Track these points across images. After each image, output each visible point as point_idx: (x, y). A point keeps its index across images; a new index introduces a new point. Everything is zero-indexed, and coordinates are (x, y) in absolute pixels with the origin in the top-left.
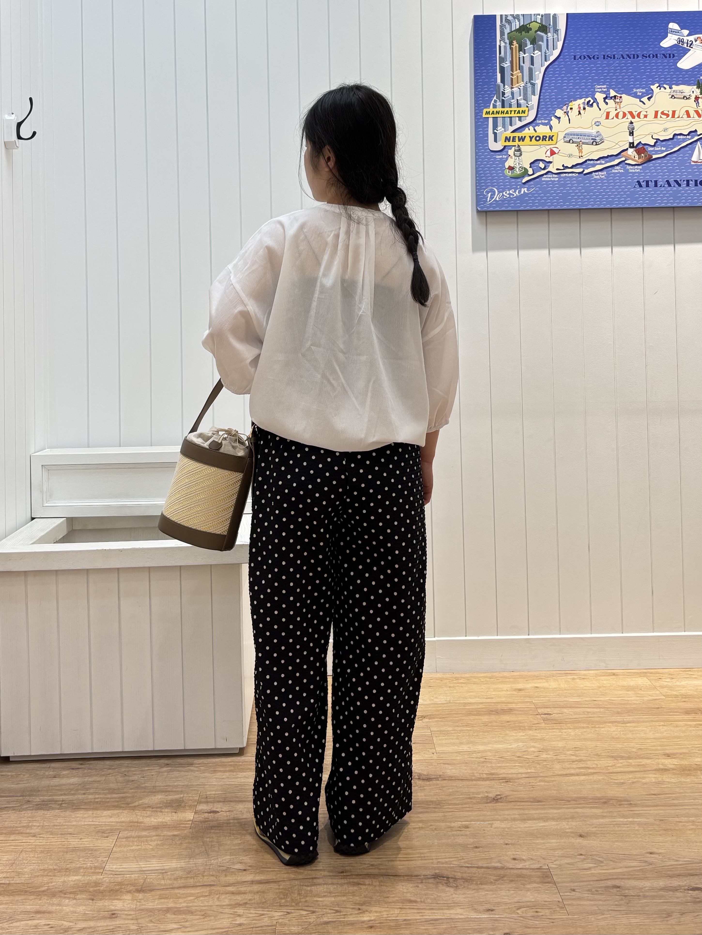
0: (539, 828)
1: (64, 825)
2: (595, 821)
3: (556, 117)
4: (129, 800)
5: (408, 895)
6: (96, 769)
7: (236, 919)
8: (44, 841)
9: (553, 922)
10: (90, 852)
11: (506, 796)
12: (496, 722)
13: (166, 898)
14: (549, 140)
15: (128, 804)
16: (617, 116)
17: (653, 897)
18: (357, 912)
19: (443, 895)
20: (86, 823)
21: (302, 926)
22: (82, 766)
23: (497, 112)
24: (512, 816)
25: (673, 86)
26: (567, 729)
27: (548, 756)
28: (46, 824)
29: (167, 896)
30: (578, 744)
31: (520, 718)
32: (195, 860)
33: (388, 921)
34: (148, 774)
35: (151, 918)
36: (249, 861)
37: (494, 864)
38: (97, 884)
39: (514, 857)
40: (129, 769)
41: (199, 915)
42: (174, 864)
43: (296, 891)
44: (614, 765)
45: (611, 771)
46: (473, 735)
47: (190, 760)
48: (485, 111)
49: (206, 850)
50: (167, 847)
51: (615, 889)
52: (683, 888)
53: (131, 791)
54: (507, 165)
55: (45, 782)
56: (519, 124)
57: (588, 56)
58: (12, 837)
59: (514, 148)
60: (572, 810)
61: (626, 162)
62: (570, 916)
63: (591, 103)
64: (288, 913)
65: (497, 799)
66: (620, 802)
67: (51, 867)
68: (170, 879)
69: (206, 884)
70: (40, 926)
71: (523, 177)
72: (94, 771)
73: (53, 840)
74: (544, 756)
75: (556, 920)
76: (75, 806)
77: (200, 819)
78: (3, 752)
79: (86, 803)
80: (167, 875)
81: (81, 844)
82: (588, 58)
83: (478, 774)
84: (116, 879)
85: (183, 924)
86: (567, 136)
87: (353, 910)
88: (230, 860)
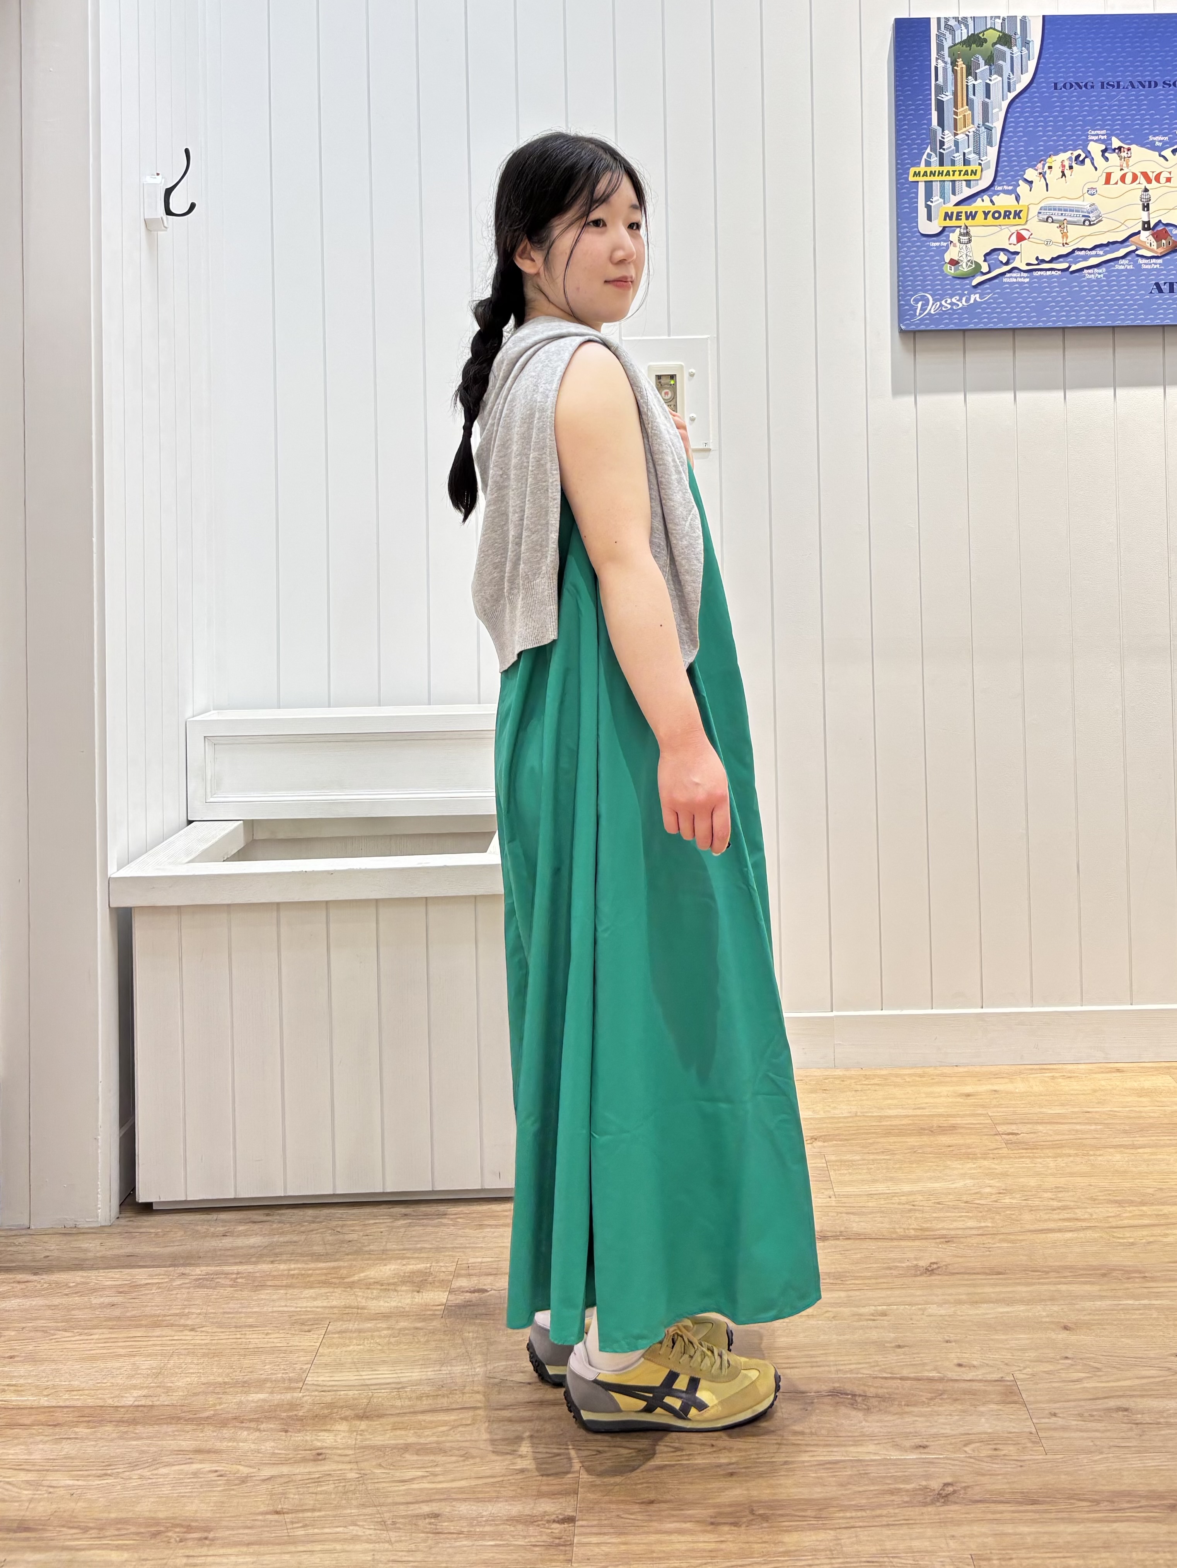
0: (999, 1315)
1: (241, 1313)
2: (1088, 1304)
3: (1026, 181)
4: (344, 1272)
6: (291, 1223)
7: (515, 1461)
8: (208, 1337)
9: (1021, 1466)
10: (283, 1355)
11: (946, 1266)
12: (930, 1146)
13: (405, 1429)
14: (1014, 218)
15: (344, 1278)
16: (1123, 179)
18: (708, 1450)
19: (846, 1422)
20: (275, 1309)
22: (269, 1218)
23: (931, 172)
24: (957, 1297)
26: (1044, 1158)
27: (1014, 1201)
28: (211, 1311)
29: (405, 1425)
30: (1062, 1181)
31: (969, 1140)
32: (449, 1368)
33: (758, 1465)
34: (376, 1230)
35: (380, 1461)
37: (926, 1374)
38: (293, 1406)
39: (960, 1362)
40: (344, 1222)
41: (457, 1456)
42: (415, 1374)
44: (1118, 1216)
45: (1114, 1224)
46: (894, 1168)
47: (442, 1208)
48: (912, 170)
49: (467, 1352)
50: (405, 1347)
51: (1120, 1413)
53: (346, 1257)
54: (947, 257)
55: (210, 1244)
56: (967, 192)
57: (1077, 84)
58: (158, 1332)
59: (958, 229)
60: (1052, 1288)
61: (1137, 252)
62: (1047, 1457)
63: (1081, 159)
64: (599, 1452)
65: (932, 1270)
66: (1128, 1273)
67: (220, 1380)
68: (410, 1399)
69: (468, 1405)
70: (202, 1473)
71: (974, 276)
72: (288, 1225)
73: (223, 1336)
74: (1007, 1200)
75: (1027, 1463)
76: (258, 1284)
77: (457, 1302)
78: (143, 1196)
79: (275, 1277)
80: (406, 1392)
81: (268, 1342)
82: (1077, 87)
83: (902, 1230)
84: (323, 1398)
85: (430, 1469)
86: (1043, 212)
87: (703, 1447)
88: (506, 1368)
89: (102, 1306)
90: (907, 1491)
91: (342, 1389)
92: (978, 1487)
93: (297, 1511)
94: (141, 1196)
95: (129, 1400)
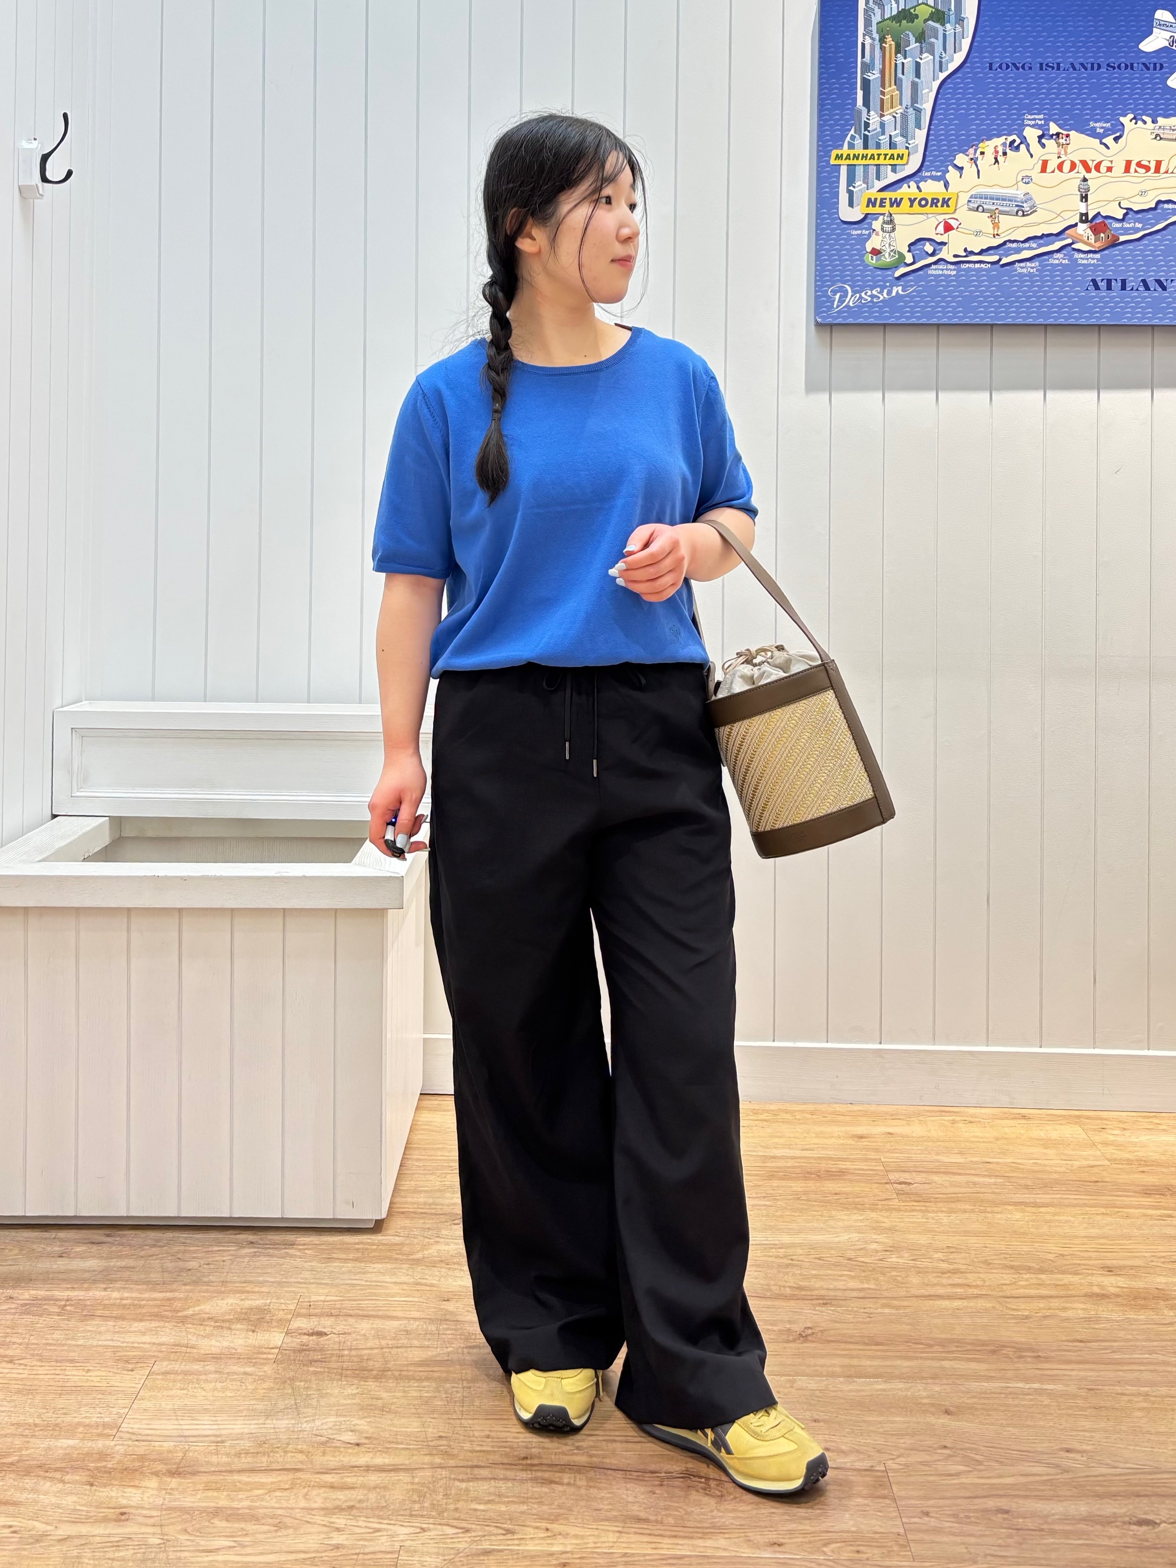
0: (875, 1393)
1: (64, 1345)
2: (975, 1385)
3: (956, 167)
4: (178, 1304)
5: (635, 1508)
6: (132, 1246)
7: (331, 1535)
8: (26, 1371)
10: (100, 1396)
11: (821, 1331)
12: (816, 1193)
13: (218, 1489)
14: (942, 206)
15: (177, 1311)
16: (1060, 167)
17: (1067, 1534)
18: (542, 1535)
19: (696, 1511)
20: (100, 1343)
21: (444, 1555)
22: (109, 1239)
23: (854, 155)
24: (830, 1369)
25: (1159, 119)
26: (937, 1212)
27: (901, 1261)
28: (34, 1341)
29: (219, 1486)
30: (954, 1241)
31: (857, 1188)
32: (274, 1422)
33: (595, 1555)
34: (218, 1258)
35: (186, 1525)
36: (366, 1428)
38: (102, 1456)
40: (187, 1248)
41: (269, 1525)
42: (239, 1427)
43: (441, 1490)
44: (1014, 1283)
45: (1008, 1293)
46: (774, 1216)
47: (291, 1237)
48: (834, 153)
51: (1000, 1515)
52: (1120, 1519)
53: (183, 1287)
54: (869, 247)
55: (44, 1265)
56: (892, 177)
57: (1014, 64)
59: (881, 217)
60: (935, 1364)
61: (1073, 246)
63: (1016, 144)
64: (423, 1530)
65: (806, 1336)
66: (1020, 1351)
67: (31, 1421)
68: (228, 1455)
69: (288, 1466)
71: (897, 268)
72: (128, 1248)
73: (42, 1371)
74: (894, 1259)
76: (86, 1312)
77: (293, 1345)
79: (105, 1307)
80: (225, 1447)
81: (87, 1381)
82: (1014, 68)
83: (777, 1288)
84: (136, 1449)
85: (238, 1539)
86: (973, 200)
87: (536, 1531)
88: (335, 1425)
91: (158, 1439)
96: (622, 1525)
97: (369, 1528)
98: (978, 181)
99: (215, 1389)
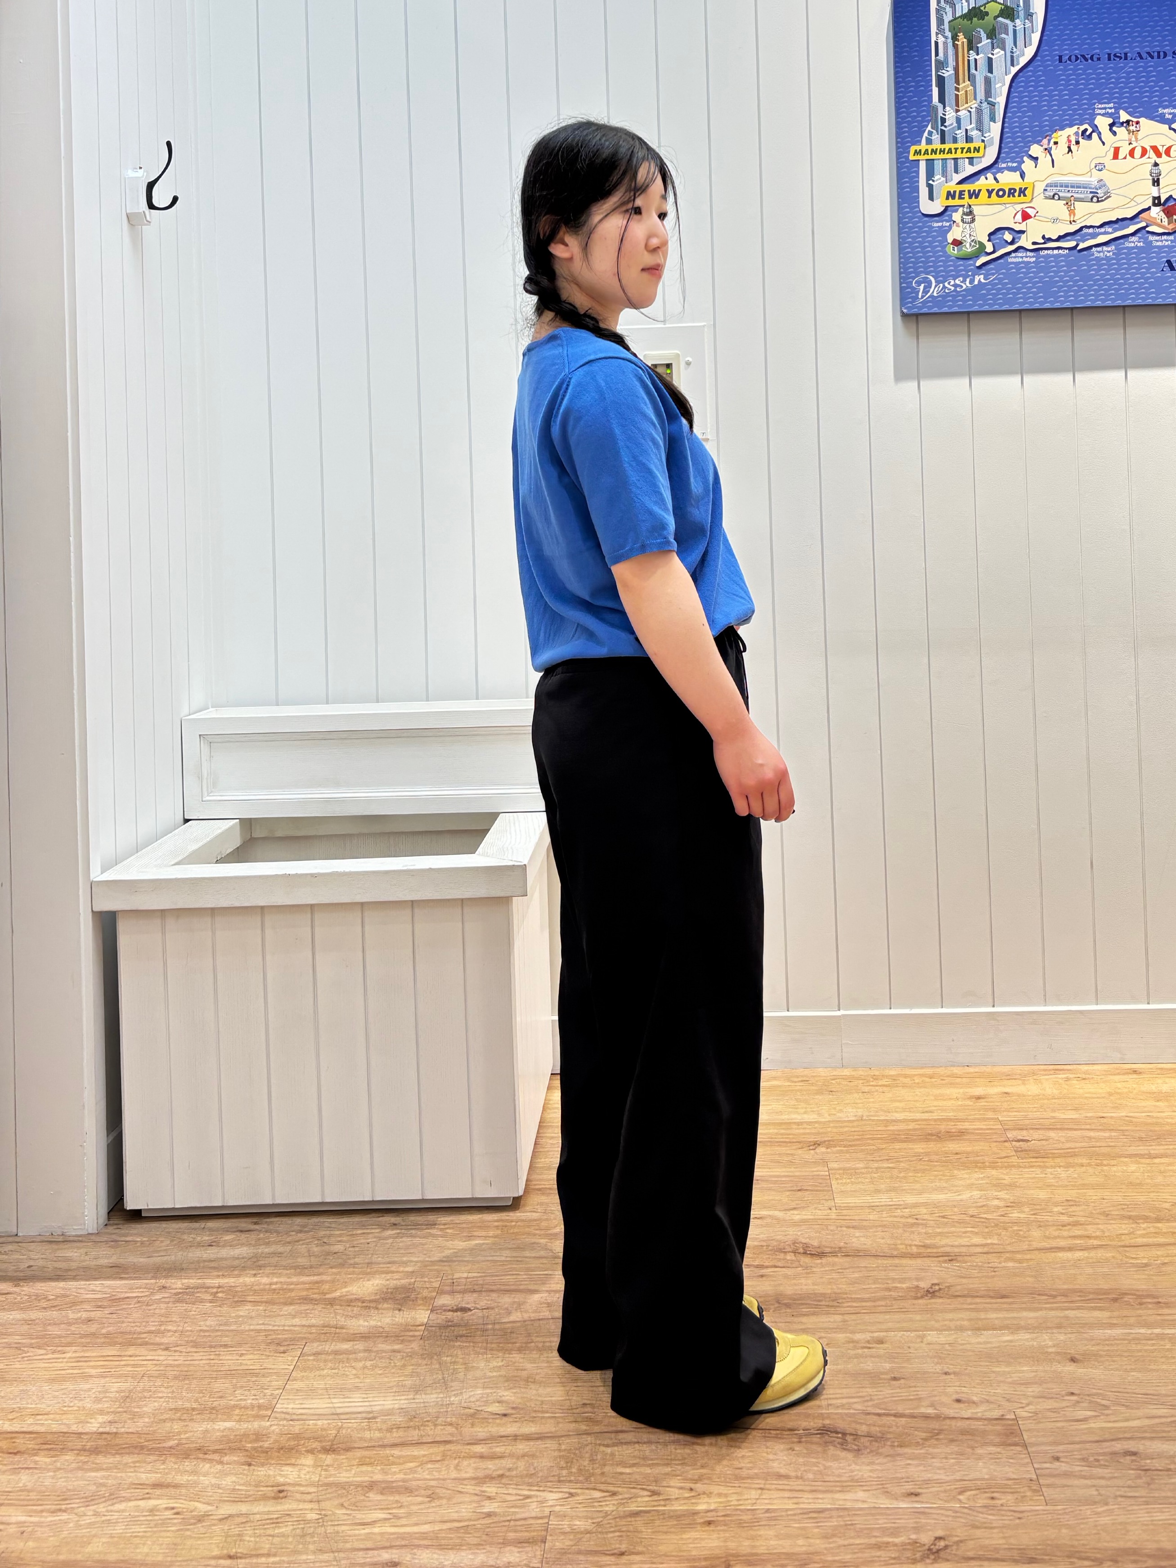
0: (1002, 1345)
1: (217, 1331)
2: (1099, 1333)
3: (1031, 157)
4: (326, 1287)
5: (777, 1465)
6: (278, 1232)
7: (483, 1504)
8: (181, 1358)
9: (1019, 1518)
10: (254, 1379)
11: (948, 1287)
12: (937, 1154)
13: (372, 1464)
14: (1019, 196)
15: (325, 1294)
16: (1132, 153)
18: (687, 1495)
19: (835, 1465)
20: (252, 1327)
21: (593, 1519)
22: (257, 1227)
23: (932, 150)
24: (958, 1323)
26: (1055, 1167)
27: (1022, 1215)
28: (189, 1328)
29: (373, 1460)
30: (1072, 1194)
31: (978, 1147)
32: (424, 1396)
33: (739, 1512)
34: (363, 1241)
35: (343, 1500)
36: (513, 1398)
37: (922, 1410)
38: (259, 1436)
39: (959, 1397)
40: (332, 1232)
41: (422, 1496)
42: (389, 1402)
43: (587, 1455)
44: (1132, 1233)
45: (1127, 1242)
46: (898, 1177)
47: (432, 1217)
48: (913, 149)
49: (443, 1378)
50: (380, 1372)
51: (1128, 1458)
53: (330, 1270)
54: (950, 238)
55: (195, 1254)
56: (970, 170)
57: (1083, 56)
59: (961, 209)
60: (1059, 1314)
61: (1147, 229)
62: (1048, 1508)
63: (1088, 133)
64: (572, 1495)
65: (934, 1292)
66: (1140, 1298)
67: (188, 1405)
68: (380, 1430)
69: (438, 1439)
71: (977, 257)
72: (275, 1234)
73: (197, 1356)
74: (1015, 1214)
75: (1025, 1514)
76: (237, 1298)
77: (439, 1321)
78: (131, 1204)
79: (256, 1292)
80: (377, 1422)
81: (241, 1364)
83: (903, 1246)
84: (291, 1428)
85: (394, 1511)
86: (1049, 188)
87: (681, 1491)
88: (482, 1397)
89: (77, 1321)
90: (896, 1545)
91: (312, 1418)
92: (972, 1542)
93: (251, 1556)
94: (129, 1203)
95: (94, 1425)
96: (763, 1482)
97: (519, 1495)
98: (1053, 170)
99: (365, 1367)
